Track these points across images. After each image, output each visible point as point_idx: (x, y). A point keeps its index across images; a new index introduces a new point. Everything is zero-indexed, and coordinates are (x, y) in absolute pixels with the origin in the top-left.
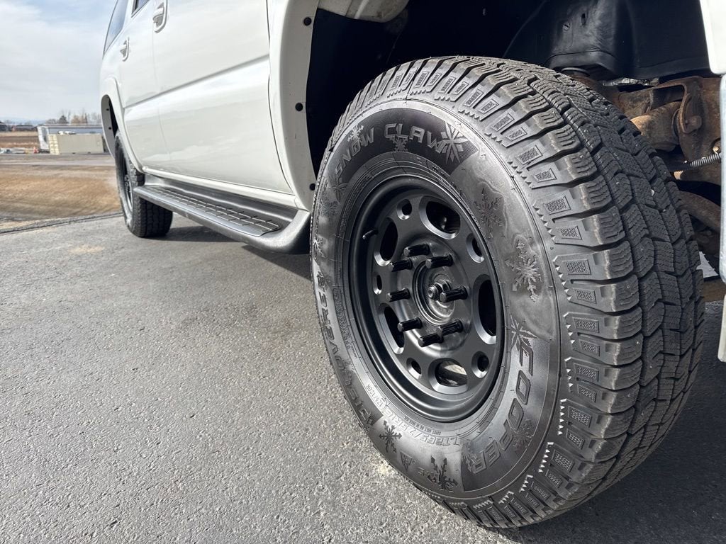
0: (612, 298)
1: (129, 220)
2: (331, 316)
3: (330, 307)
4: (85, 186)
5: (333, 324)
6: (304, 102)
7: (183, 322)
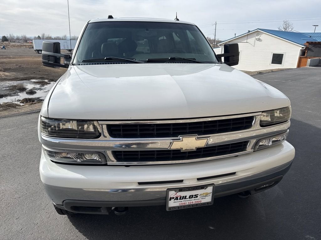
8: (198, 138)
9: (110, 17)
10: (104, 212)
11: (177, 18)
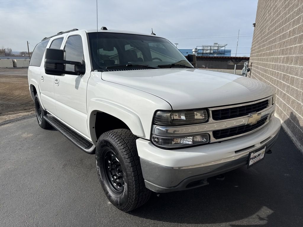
0: (134, 179)
1: (40, 123)
2: (100, 172)
3: (99, 170)
4: (8, 86)
5: (100, 174)
6: (94, 126)
7: (64, 165)
8: (258, 114)
9: (105, 28)
10: (206, 183)
11: (153, 33)
